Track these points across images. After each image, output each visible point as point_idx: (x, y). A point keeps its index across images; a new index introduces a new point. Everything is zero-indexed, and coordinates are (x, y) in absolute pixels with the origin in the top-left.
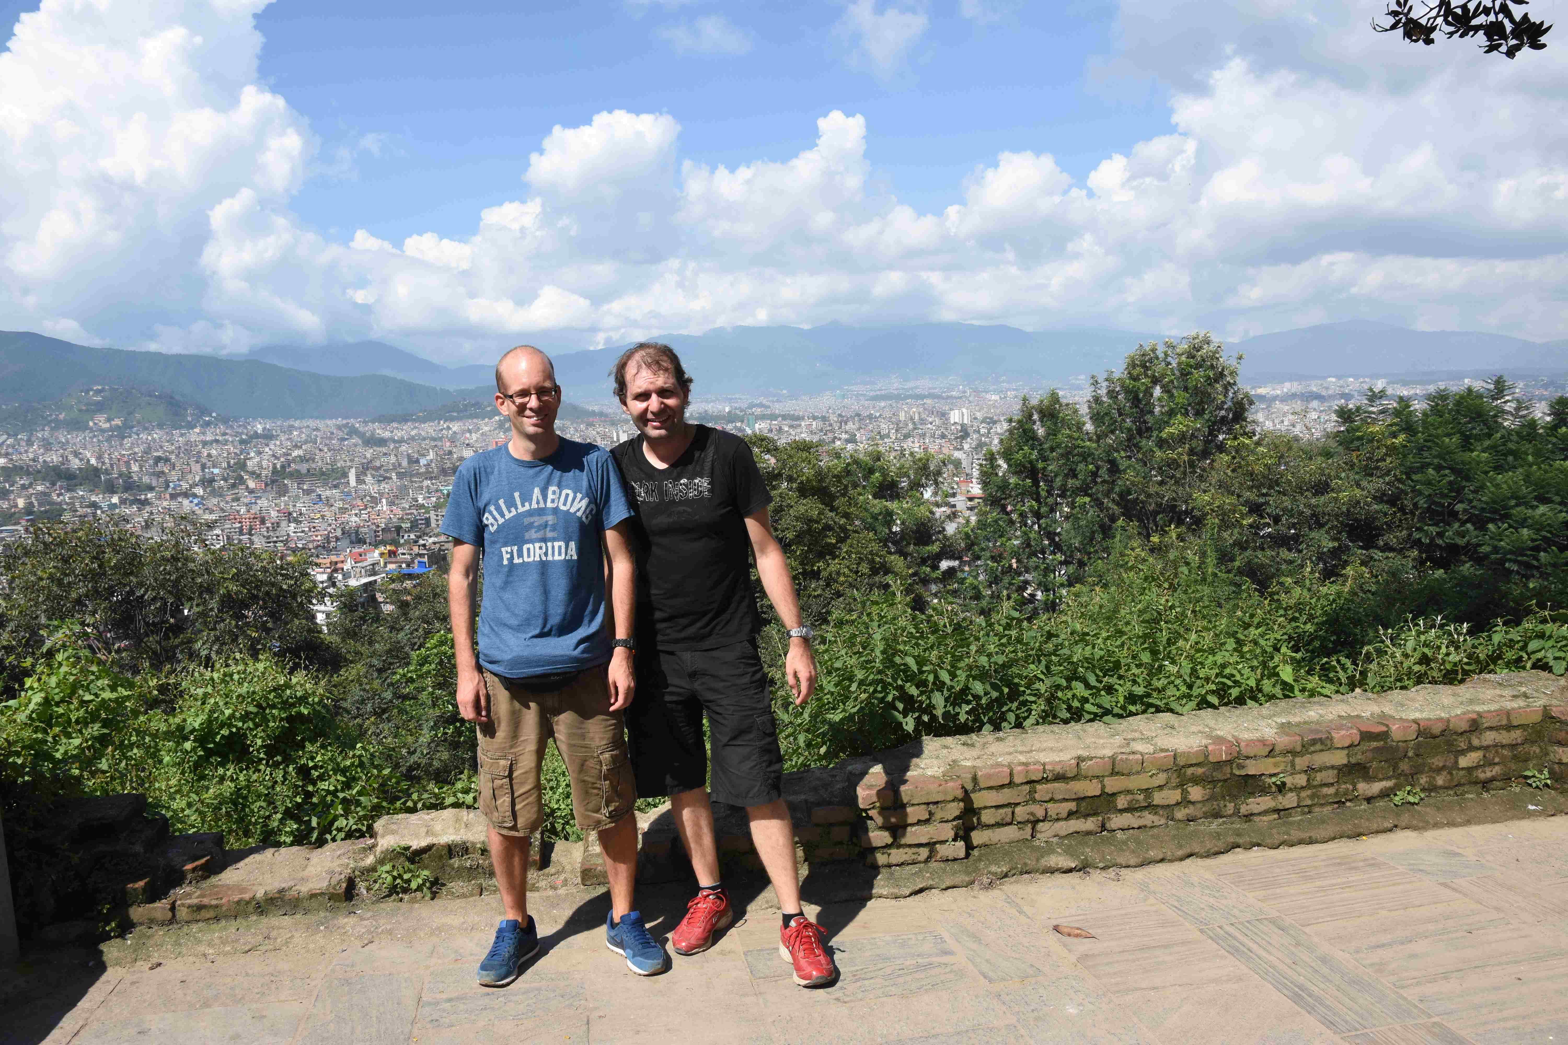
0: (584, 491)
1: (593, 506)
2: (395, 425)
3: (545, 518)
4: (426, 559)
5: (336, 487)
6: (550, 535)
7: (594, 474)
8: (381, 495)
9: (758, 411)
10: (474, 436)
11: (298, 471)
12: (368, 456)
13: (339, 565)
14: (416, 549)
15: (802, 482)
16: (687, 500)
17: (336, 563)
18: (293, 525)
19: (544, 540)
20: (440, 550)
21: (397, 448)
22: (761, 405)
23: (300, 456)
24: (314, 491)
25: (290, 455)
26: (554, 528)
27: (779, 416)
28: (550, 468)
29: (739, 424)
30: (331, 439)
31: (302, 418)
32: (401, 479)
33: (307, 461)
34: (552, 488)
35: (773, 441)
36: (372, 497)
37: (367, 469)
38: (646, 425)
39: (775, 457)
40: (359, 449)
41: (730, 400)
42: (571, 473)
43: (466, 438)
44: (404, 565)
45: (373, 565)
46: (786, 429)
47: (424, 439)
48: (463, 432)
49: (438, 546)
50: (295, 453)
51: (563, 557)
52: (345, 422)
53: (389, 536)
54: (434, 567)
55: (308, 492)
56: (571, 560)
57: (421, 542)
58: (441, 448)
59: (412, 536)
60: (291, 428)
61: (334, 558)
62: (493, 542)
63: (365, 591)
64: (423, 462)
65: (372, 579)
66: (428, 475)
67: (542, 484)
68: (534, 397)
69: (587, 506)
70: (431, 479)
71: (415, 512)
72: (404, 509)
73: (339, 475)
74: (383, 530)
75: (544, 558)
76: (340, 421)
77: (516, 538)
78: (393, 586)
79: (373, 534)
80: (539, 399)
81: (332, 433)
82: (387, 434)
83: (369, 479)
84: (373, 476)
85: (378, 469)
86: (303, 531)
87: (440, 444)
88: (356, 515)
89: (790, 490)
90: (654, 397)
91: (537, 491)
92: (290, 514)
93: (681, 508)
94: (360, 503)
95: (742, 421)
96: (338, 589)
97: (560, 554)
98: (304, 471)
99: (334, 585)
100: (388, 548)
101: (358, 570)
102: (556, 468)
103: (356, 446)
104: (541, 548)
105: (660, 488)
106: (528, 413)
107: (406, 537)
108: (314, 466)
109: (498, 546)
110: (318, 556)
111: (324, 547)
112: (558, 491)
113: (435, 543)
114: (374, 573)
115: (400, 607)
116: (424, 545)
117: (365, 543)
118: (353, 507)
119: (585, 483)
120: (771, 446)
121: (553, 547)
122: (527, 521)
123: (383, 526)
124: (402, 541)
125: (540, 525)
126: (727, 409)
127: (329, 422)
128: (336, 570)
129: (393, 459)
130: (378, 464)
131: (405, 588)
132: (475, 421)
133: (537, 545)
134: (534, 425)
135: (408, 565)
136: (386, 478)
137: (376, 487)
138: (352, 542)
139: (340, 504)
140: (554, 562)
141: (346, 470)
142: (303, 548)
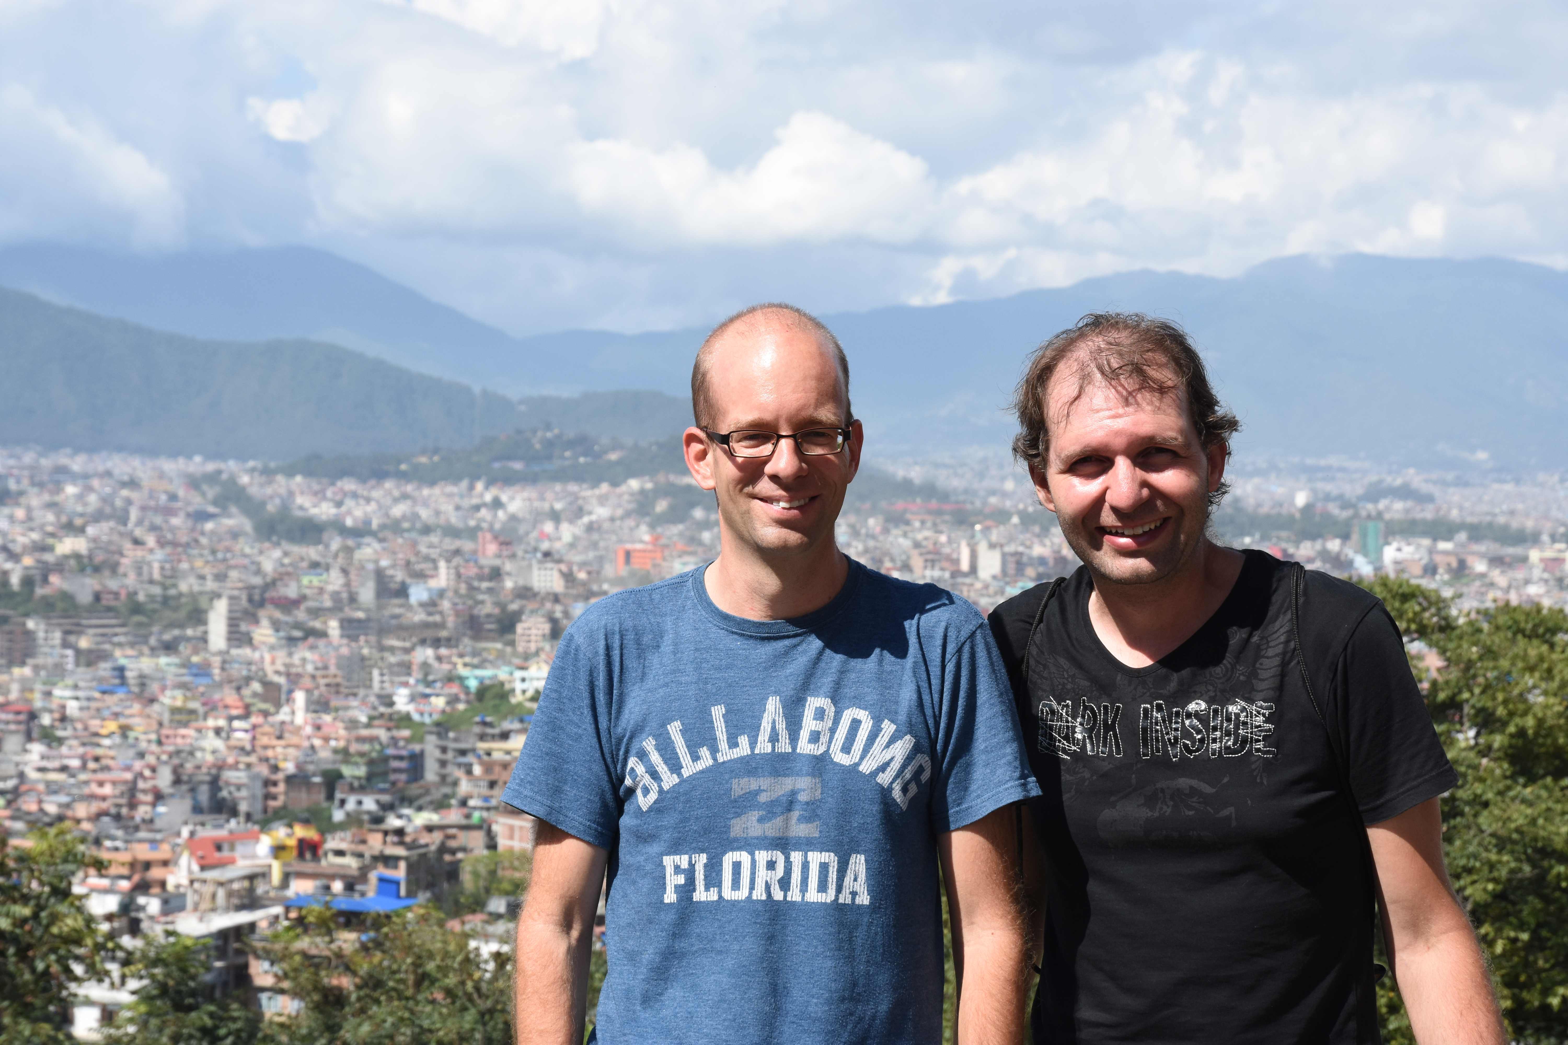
0: (902, 717)
1: (923, 759)
2: (349, 485)
3: (788, 784)
4: (400, 873)
5: (169, 647)
6: (800, 830)
7: (935, 671)
8: (294, 679)
9: (1397, 508)
10: (567, 532)
11: (66, 597)
12: (268, 566)
13: (155, 873)
14: (375, 843)
15: (1521, 733)
16: (1205, 761)
17: (147, 865)
18: (37, 749)
19: (783, 844)
20: (443, 849)
21: (349, 551)
22: (1405, 492)
23: (77, 556)
24: (103, 656)
25: (50, 549)
26: (812, 812)
27: (1462, 526)
28: (815, 644)
29: (1334, 545)
30: (169, 512)
31: (92, 449)
32: (353, 638)
33: (97, 569)
34: (814, 703)
35: (1439, 604)
36: (267, 684)
37: (262, 604)
38: (1098, 547)
39: (1443, 651)
40: (245, 547)
41: (1310, 472)
42: (869, 664)
43: (543, 536)
44: (337, 886)
45: (251, 878)
46: (1480, 567)
47: (427, 530)
48: (538, 517)
49: (437, 837)
50: (67, 545)
51: (829, 897)
52: (210, 467)
53: (303, 799)
54: (423, 897)
55: (89, 659)
56: (853, 908)
57: (393, 822)
58: (473, 558)
59: (370, 804)
60: (62, 473)
61: (143, 852)
62: (643, 838)
63: (222, 953)
64: (418, 593)
65: (243, 918)
66: (429, 634)
67: (789, 689)
68: (785, 445)
69: (908, 760)
70: (437, 643)
71: (382, 734)
72: (353, 724)
73: (182, 614)
74: (289, 779)
75: (778, 895)
76: (198, 465)
77: (706, 831)
78: (304, 943)
79: (259, 791)
80: (798, 451)
81: (173, 497)
82: (324, 511)
83: (263, 633)
84: (276, 626)
85: (289, 605)
86: (64, 769)
87: (467, 546)
88: (218, 731)
89: (1486, 751)
90: (1122, 464)
91: (773, 706)
92: (33, 716)
93: (1184, 782)
94: (229, 696)
95: (1345, 537)
96: (149, 943)
97: (823, 887)
98: (84, 597)
99: (134, 928)
100: (300, 831)
101: (208, 889)
102: (832, 643)
103: (235, 535)
104: (771, 865)
105: (1129, 719)
106: (765, 486)
107: (351, 805)
108: (113, 584)
109: (654, 849)
110: (97, 842)
111: (118, 817)
112: (831, 710)
113: (430, 829)
114: (250, 901)
115: (317, 1007)
116: (400, 832)
117: (233, 812)
118: (211, 708)
119: (907, 695)
120: (1430, 618)
121: (805, 866)
122: (740, 786)
123: (290, 767)
124: (338, 816)
125: (773, 803)
126: (1301, 499)
127: (169, 466)
128: (143, 887)
129: (335, 581)
130: (291, 591)
131: (339, 955)
132: (573, 487)
133: (762, 857)
134: (783, 523)
135: (350, 887)
136: (311, 633)
137: (281, 656)
138: (197, 809)
139: (172, 698)
140: (807, 908)
141: (203, 603)
142: (61, 818)
